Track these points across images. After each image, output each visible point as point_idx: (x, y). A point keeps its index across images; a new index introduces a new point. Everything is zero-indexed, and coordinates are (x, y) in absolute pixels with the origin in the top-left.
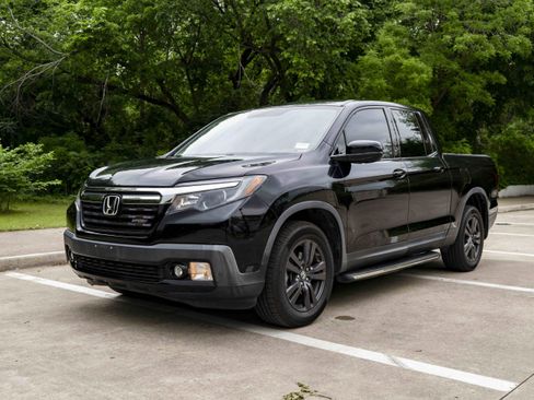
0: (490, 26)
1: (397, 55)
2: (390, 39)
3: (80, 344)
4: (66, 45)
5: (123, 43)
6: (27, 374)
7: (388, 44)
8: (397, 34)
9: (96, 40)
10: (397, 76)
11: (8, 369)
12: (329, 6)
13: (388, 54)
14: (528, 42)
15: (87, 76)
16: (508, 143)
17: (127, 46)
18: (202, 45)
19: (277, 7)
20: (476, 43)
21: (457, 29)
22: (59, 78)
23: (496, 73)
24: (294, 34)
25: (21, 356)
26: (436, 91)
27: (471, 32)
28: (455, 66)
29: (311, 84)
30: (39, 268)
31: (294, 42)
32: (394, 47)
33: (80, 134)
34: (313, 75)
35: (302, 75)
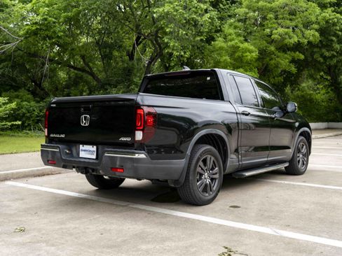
0: (294, 24)
1: (236, 41)
2: (231, 31)
3: (77, 226)
4: (22, 33)
5: (59, 31)
6: (53, 245)
7: (230, 35)
8: (235, 27)
9: (41, 29)
10: (237, 54)
11: (38, 242)
12: (194, 9)
13: (231, 40)
14: (317, 34)
15: (35, 52)
16: (303, 96)
17: (62, 34)
18: (110, 33)
19: (161, 10)
20: (286, 34)
21: (274, 25)
22: (16, 54)
23: (297, 53)
24: (171, 28)
25: (43, 234)
26: (261, 64)
27: (282, 27)
28: (272, 48)
29: (182, 59)
30: (27, 179)
31: (171, 33)
32: (234, 36)
33: (29, 91)
34: (183, 53)
35: (176, 53)
